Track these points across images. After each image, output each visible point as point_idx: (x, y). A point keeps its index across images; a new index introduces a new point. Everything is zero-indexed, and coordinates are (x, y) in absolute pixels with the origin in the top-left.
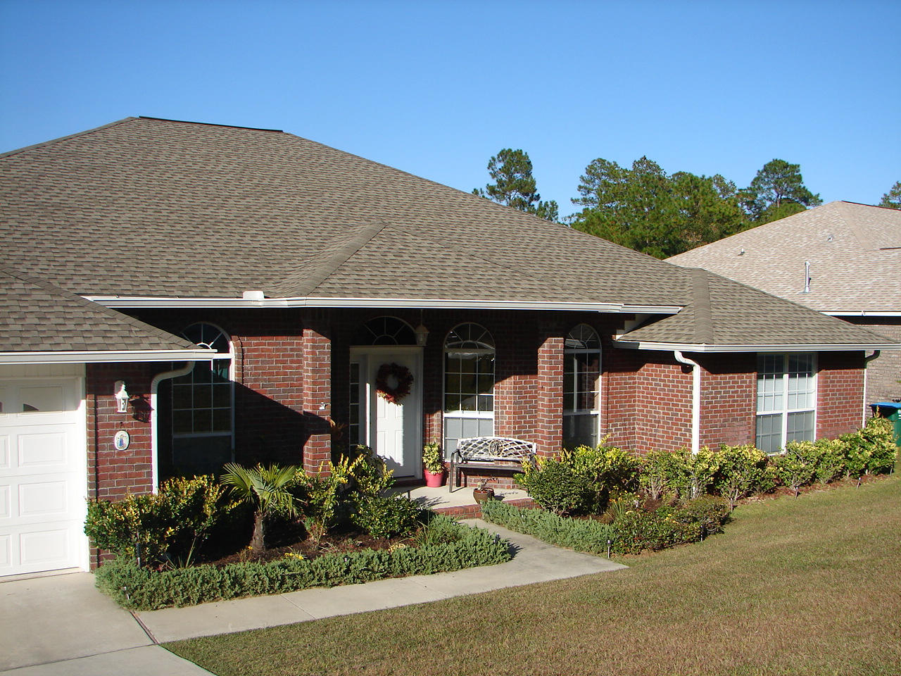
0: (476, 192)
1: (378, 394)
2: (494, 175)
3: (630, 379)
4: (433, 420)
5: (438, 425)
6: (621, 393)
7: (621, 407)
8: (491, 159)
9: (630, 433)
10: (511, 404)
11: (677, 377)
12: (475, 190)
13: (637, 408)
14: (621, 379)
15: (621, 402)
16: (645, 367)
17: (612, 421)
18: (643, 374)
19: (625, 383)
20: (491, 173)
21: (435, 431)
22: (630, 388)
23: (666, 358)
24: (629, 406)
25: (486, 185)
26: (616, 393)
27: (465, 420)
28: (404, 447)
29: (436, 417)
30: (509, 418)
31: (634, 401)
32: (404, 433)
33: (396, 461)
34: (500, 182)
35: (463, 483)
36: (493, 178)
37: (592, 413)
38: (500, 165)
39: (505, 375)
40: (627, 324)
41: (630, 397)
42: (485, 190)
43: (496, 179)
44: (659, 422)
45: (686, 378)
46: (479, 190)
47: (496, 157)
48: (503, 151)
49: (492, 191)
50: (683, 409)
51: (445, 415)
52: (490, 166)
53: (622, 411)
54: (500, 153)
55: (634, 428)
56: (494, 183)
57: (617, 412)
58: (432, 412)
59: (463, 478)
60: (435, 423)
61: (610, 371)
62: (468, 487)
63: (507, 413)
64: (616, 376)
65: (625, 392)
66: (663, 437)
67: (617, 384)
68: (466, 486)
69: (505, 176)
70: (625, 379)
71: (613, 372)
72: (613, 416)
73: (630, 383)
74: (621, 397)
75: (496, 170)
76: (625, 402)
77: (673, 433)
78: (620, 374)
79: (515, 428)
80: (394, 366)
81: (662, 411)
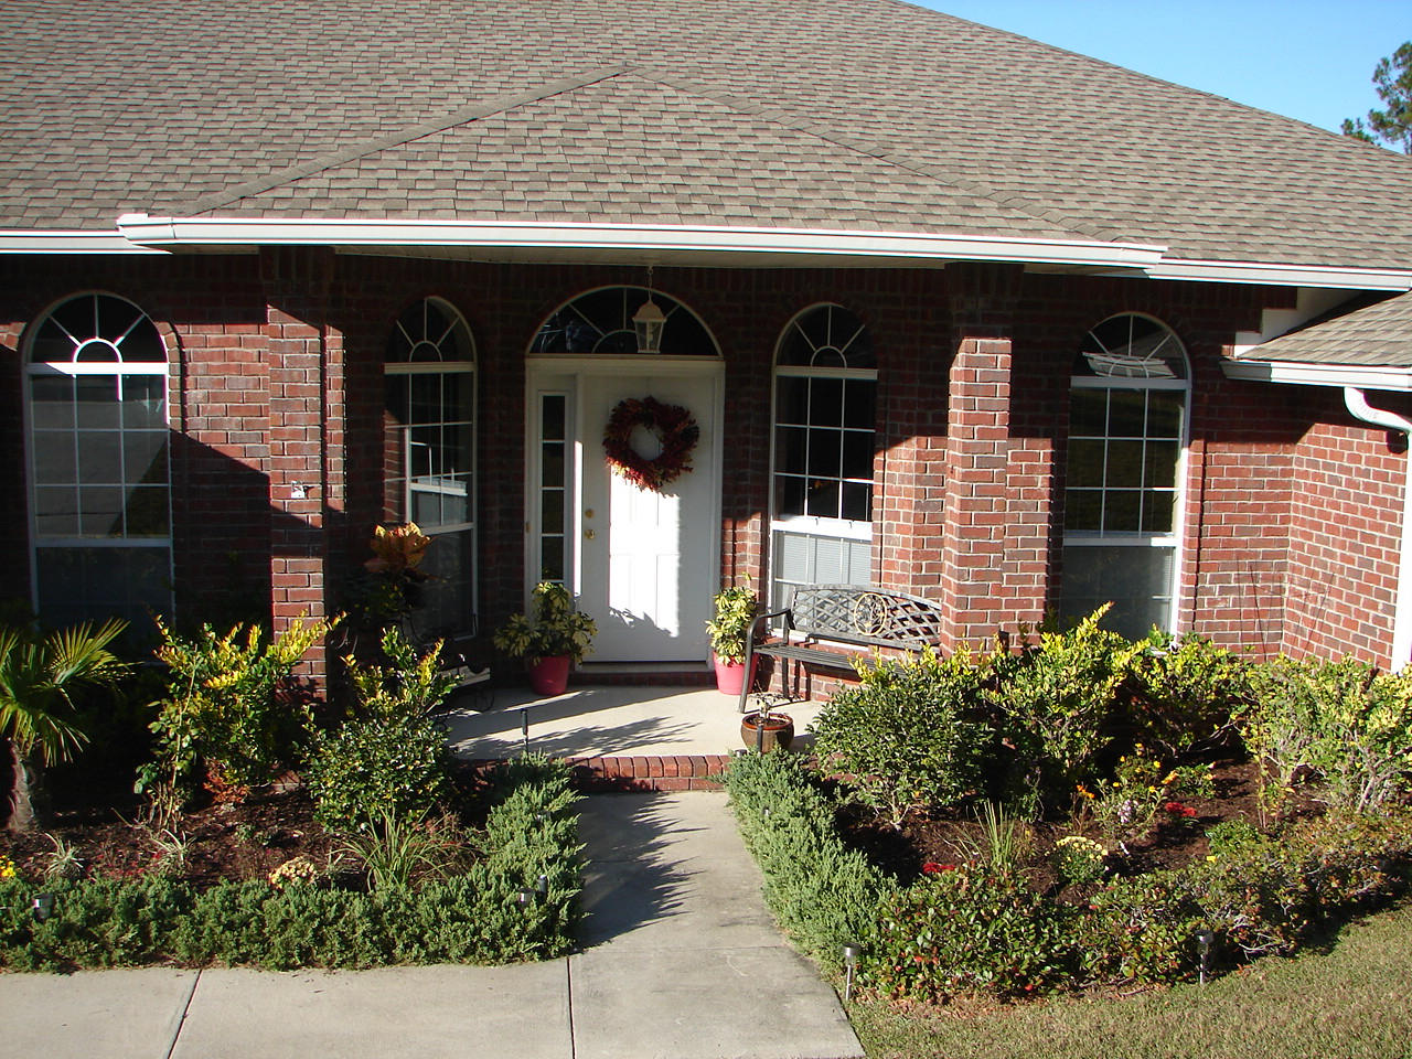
0: (1348, 125)
1: (613, 468)
2: (1384, 93)
3: (1272, 461)
4: (744, 536)
5: (754, 546)
6: (1242, 496)
7: (1241, 532)
8: (1380, 63)
9: (1271, 602)
10: (910, 507)
11: (1376, 462)
12: (1347, 121)
13: (1290, 538)
14: (1245, 460)
15: (1243, 520)
16: (1312, 433)
17: (1210, 568)
18: (1306, 452)
19: (1258, 473)
20: (1379, 90)
21: (749, 563)
22: (1272, 484)
23: (1325, 405)
24: (1268, 532)
25: (1367, 112)
26: (1228, 495)
27: (819, 541)
28: (680, 593)
29: (752, 527)
30: (905, 542)
31: (1285, 520)
32: (681, 561)
33: (661, 625)
34: (1395, 104)
35: (803, 689)
36: (1383, 97)
37: (1157, 542)
38: (1395, 74)
39: (898, 435)
40: (1270, 317)
41: (1271, 508)
42: (1365, 120)
43: (1387, 99)
44: (1331, 579)
45: (1395, 465)
46: (1354, 122)
47: (1390, 58)
48: (1404, 46)
49: (1380, 122)
50: (1384, 549)
51: (774, 525)
52: (1377, 76)
53: (1245, 544)
54: (1400, 50)
55: (1281, 590)
56: (1383, 107)
57: (1228, 544)
58: (743, 517)
59: (803, 678)
60: (749, 543)
61: (1209, 439)
62: (813, 699)
63: (900, 529)
64: (1229, 454)
65: (1258, 496)
66: (1337, 620)
67: (1232, 472)
68: (808, 699)
69: (1405, 92)
70: (1258, 461)
71: (1220, 440)
72: (1214, 556)
73: (1274, 473)
74: (1243, 508)
75: (1388, 83)
76: (1257, 520)
77: (1359, 614)
78: (1246, 447)
79: (918, 568)
80: (650, 402)
81: (1338, 551)
